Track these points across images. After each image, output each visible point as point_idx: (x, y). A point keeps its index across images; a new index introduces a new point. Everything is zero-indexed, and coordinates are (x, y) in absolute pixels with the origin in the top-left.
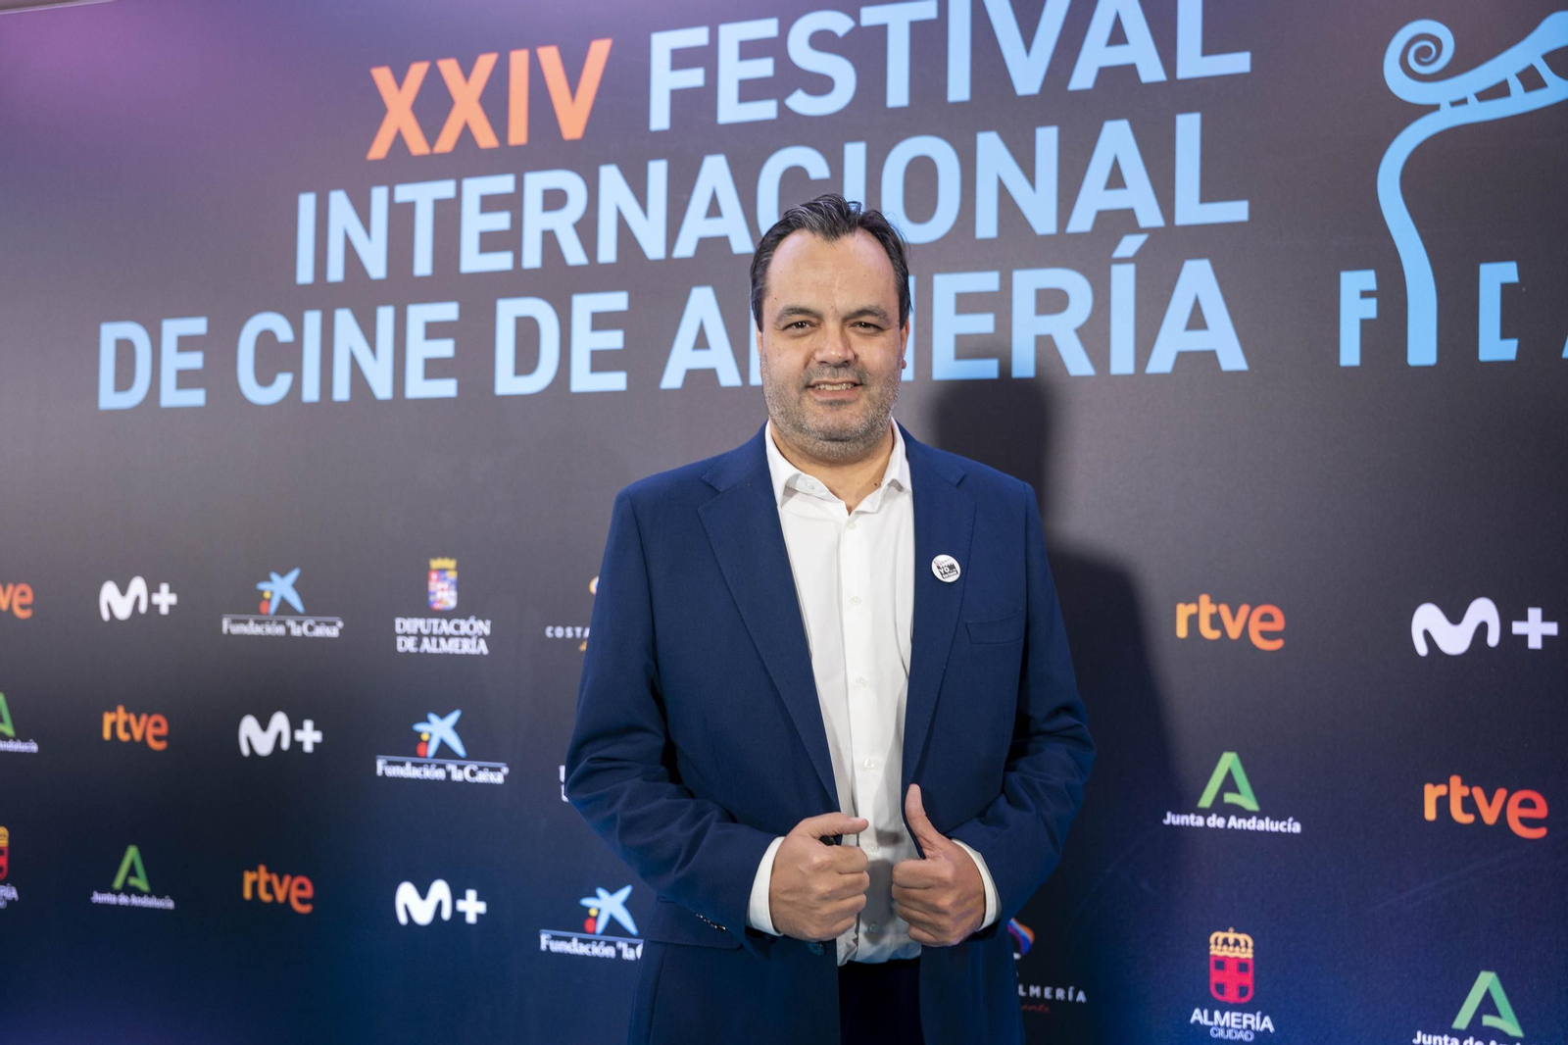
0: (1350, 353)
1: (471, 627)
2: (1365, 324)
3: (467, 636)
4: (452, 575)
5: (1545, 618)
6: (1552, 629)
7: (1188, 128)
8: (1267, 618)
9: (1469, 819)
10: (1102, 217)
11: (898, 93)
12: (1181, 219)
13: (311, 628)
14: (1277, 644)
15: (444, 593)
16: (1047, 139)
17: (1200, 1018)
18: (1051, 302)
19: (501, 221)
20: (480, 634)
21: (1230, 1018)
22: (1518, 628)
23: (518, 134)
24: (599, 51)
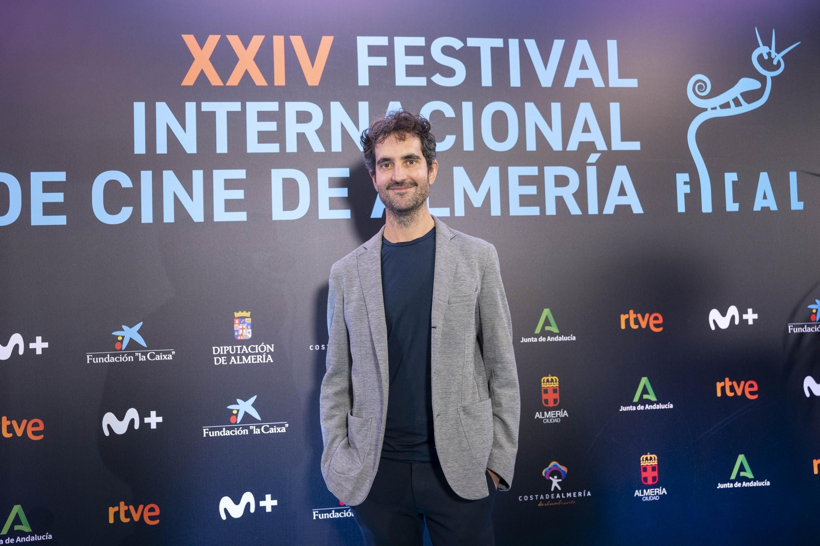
0: (681, 208)
1: (262, 348)
2: (686, 195)
3: (259, 353)
4: (249, 320)
5: (754, 313)
6: (756, 316)
7: (615, 109)
8: (656, 318)
9: (732, 394)
10: (581, 144)
11: (487, 80)
12: (614, 148)
13: (152, 356)
14: (661, 329)
15: (244, 331)
16: (556, 108)
17: (638, 494)
18: (561, 181)
19: (272, 126)
20: (268, 351)
21: (650, 492)
22: (745, 317)
23: (280, 79)
24: (327, 42)
